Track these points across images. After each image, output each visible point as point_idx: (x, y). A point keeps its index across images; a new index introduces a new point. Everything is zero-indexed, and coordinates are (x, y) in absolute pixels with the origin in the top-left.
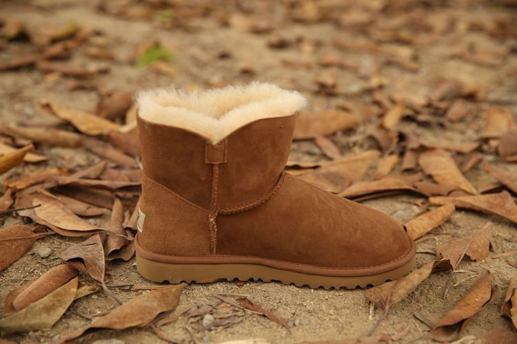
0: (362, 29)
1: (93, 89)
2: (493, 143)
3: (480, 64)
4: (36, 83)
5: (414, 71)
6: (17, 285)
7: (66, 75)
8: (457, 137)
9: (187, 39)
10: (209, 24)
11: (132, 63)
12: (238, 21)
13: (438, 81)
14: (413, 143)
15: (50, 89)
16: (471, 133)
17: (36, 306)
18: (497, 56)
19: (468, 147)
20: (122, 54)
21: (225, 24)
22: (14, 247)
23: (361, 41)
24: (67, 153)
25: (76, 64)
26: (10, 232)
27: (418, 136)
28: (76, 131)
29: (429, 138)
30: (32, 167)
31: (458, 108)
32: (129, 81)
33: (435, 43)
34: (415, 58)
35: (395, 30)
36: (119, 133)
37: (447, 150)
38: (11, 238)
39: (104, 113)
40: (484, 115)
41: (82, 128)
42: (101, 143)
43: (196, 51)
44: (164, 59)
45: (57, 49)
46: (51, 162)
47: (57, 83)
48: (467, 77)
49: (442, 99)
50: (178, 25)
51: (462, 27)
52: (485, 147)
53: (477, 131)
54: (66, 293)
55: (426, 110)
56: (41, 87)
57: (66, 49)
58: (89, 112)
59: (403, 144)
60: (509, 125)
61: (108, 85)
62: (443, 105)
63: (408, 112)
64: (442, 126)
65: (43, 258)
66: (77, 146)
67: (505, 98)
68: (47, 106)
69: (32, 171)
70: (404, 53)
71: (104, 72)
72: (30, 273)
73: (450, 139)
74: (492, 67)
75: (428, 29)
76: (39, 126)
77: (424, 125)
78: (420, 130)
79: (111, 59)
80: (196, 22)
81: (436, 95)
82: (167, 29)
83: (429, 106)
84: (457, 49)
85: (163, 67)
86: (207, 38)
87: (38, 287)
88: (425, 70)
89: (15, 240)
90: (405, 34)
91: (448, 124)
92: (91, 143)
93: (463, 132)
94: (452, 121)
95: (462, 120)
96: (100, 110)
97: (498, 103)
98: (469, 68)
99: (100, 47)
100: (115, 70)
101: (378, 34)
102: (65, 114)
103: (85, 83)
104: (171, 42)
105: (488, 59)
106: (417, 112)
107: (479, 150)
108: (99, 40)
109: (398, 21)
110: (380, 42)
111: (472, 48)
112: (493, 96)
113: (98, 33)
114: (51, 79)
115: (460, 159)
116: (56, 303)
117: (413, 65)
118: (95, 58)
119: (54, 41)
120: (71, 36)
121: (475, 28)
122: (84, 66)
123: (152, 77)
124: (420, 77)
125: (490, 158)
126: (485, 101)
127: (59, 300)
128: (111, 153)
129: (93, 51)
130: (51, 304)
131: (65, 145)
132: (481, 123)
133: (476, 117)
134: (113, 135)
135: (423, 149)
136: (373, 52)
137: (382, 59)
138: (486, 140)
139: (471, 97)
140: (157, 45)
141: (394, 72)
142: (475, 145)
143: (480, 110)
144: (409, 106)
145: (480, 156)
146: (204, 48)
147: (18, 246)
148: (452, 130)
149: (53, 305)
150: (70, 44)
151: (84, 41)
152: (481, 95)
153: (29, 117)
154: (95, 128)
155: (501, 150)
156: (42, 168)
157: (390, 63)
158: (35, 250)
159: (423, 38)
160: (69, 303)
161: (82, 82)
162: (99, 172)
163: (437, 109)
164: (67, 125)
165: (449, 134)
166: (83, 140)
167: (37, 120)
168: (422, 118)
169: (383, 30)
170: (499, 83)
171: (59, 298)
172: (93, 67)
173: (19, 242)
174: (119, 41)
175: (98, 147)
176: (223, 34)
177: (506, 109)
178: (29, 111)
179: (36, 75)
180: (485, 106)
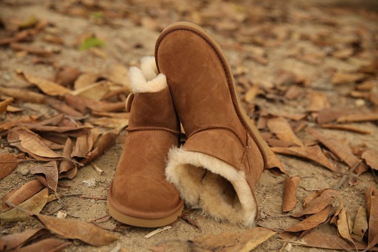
0: (231, 34)
1: (50, 64)
2: (314, 115)
3: (307, 63)
4: (10, 57)
5: (265, 65)
6: (8, 192)
7: (31, 53)
8: (291, 110)
9: (114, 33)
10: (127, 23)
11: (76, 47)
12: (147, 22)
13: (280, 73)
14: (264, 112)
15: (20, 62)
16: (300, 108)
17: (23, 206)
18: (318, 57)
19: (298, 117)
20: (69, 40)
21: (139, 24)
22: (5, 167)
23: (230, 42)
24: (35, 107)
25: (37, 46)
26: (3, 157)
27: (267, 108)
28: (41, 92)
29: (274, 110)
30: (11, 115)
31: (293, 91)
32: (74, 60)
33: (278, 46)
34: (265, 56)
35: (252, 35)
36: (71, 95)
37: (286, 118)
38: (3, 162)
39: (60, 81)
40: (309, 96)
41: (45, 90)
42: (58, 102)
43: (119, 42)
44: (98, 46)
45: (23, 34)
46: (24, 112)
47: (25, 59)
48: (299, 70)
49: (282, 85)
50: (106, 23)
51: (296, 37)
52: (309, 118)
53: (305, 107)
54: (41, 198)
55: (273, 91)
56: (13, 61)
57: (29, 35)
58: (50, 80)
59: (257, 112)
60: (325, 104)
61: (61, 61)
62: (283, 88)
63: (261, 92)
64: (282, 102)
65: (23, 176)
66: (42, 102)
67: (323, 86)
68: (21, 75)
69: (11, 118)
70: (258, 52)
71: (57, 53)
72: (15, 185)
73: (287, 111)
74: (315, 65)
75: (274, 37)
76: (15, 87)
77: (271, 101)
78: (268, 104)
79: (61, 44)
80: (118, 22)
81: (279, 81)
82: (99, 25)
83: (274, 88)
84: (293, 52)
85: (97, 51)
86: (127, 33)
87: (21, 194)
88: (271, 64)
89: (5, 163)
90: (259, 39)
91: (286, 101)
92: (52, 101)
93: (295, 107)
94: (288, 99)
95: (295, 99)
96: (57, 79)
97: (318, 89)
98: (300, 65)
99: (53, 34)
100: (65, 52)
101: (241, 39)
102: (33, 81)
103: (44, 60)
104: (102, 34)
105: (313, 60)
106: (267, 92)
107: (305, 119)
108: (52, 30)
109: (254, 29)
110: (242, 43)
111: (302, 51)
112: (315, 85)
113: (52, 25)
114: (20, 55)
115: (294, 124)
116: (36, 204)
117: (264, 61)
118: (50, 42)
119: (21, 29)
120: (33, 26)
121: (304, 38)
122: (43, 47)
123: (90, 58)
124: (268, 69)
125: (312, 125)
126: (310, 87)
127: (37, 203)
128: (65, 108)
129: (49, 37)
130: (33, 205)
131: (33, 101)
132: (307, 102)
133: (304, 97)
134: (67, 97)
135: (270, 116)
136: (238, 50)
137: (244, 55)
138: (310, 113)
139: (301, 84)
140: (94, 36)
141: (251, 64)
142: (303, 116)
143: (307, 93)
144: (261, 88)
145: (305, 123)
146: (125, 40)
147: (7, 167)
148: (289, 105)
149: (34, 206)
150: (33, 31)
151: (42, 30)
152: (307, 83)
153: (7, 81)
154: (54, 91)
155: (319, 120)
156: (18, 117)
157: (249, 58)
158: (18, 170)
159: (271, 43)
160: (44, 205)
161: (42, 59)
162: (58, 121)
163: (280, 91)
164: (34, 88)
165: (287, 108)
166: (46, 99)
167: (12, 83)
168: (270, 96)
169: (244, 35)
170: (319, 76)
171: (37, 201)
172: (49, 48)
173: (8, 164)
174: (66, 32)
175: (56, 104)
176: (137, 31)
177: (323, 93)
178: (7, 77)
179: (10, 52)
180: (310, 91)
